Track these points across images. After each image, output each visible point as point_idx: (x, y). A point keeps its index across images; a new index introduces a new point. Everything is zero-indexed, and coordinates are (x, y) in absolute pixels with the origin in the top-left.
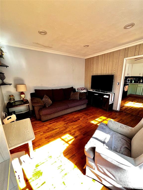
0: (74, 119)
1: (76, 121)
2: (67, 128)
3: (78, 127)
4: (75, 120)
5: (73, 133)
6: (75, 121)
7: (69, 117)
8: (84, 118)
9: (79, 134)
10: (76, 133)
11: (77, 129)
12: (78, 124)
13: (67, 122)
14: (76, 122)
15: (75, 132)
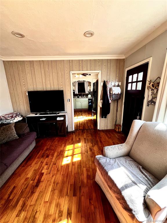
0: (31, 182)
1: (39, 181)
2: (34, 217)
3: (53, 190)
4: (36, 181)
5: (58, 211)
6: (37, 185)
7: (14, 187)
8: (47, 165)
9: (67, 202)
10: (62, 207)
11: (56, 197)
12: (50, 185)
13: (21, 203)
14: (41, 184)
15: (58, 205)
